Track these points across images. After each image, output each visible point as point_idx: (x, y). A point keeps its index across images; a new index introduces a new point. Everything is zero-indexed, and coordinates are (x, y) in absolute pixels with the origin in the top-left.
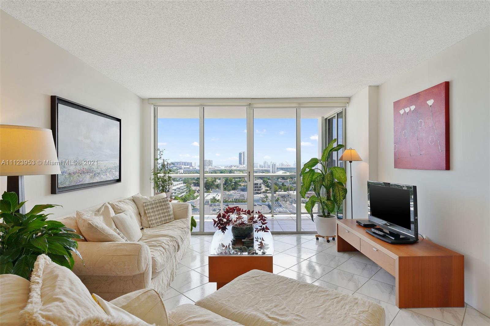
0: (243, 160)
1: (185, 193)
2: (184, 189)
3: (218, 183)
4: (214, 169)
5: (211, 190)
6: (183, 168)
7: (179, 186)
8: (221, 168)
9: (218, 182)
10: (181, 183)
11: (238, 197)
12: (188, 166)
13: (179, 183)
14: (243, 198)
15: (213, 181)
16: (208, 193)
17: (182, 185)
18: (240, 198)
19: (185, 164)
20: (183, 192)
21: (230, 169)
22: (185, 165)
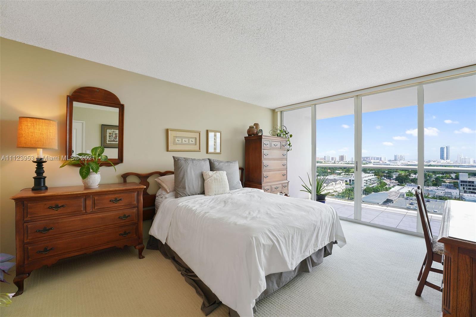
0: (447, 153)
1: (376, 184)
2: (375, 180)
4: (407, 163)
5: (404, 183)
6: (372, 162)
7: (370, 178)
9: (413, 177)
10: (372, 175)
12: (378, 161)
13: (370, 175)
16: (402, 187)
17: (374, 177)
20: (374, 183)
22: (374, 159)
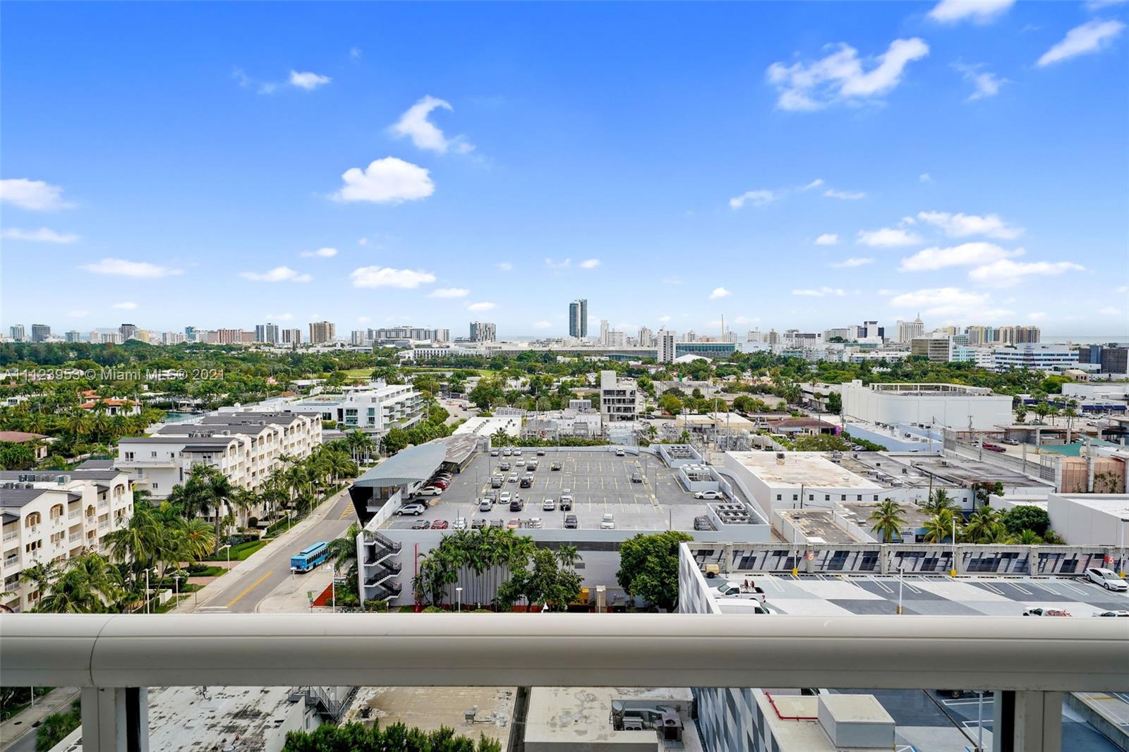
1: (419, 418)
2: (417, 405)
3: (511, 389)
5: (491, 408)
6: (413, 346)
7: (402, 398)
8: (520, 345)
10: (409, 390)
11: (569, 430)
14: (582, 432)
15: (497, 383)
16: (485, 419)
17: (412, 394)
18: (578, 432)
19: (418, 333)
20: (412, 416)
21: (546, 349)
22: (418, 337)
